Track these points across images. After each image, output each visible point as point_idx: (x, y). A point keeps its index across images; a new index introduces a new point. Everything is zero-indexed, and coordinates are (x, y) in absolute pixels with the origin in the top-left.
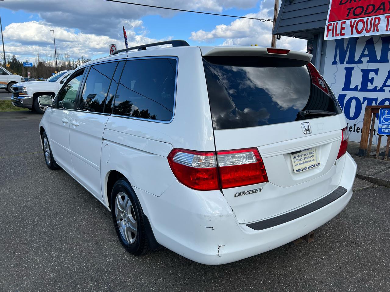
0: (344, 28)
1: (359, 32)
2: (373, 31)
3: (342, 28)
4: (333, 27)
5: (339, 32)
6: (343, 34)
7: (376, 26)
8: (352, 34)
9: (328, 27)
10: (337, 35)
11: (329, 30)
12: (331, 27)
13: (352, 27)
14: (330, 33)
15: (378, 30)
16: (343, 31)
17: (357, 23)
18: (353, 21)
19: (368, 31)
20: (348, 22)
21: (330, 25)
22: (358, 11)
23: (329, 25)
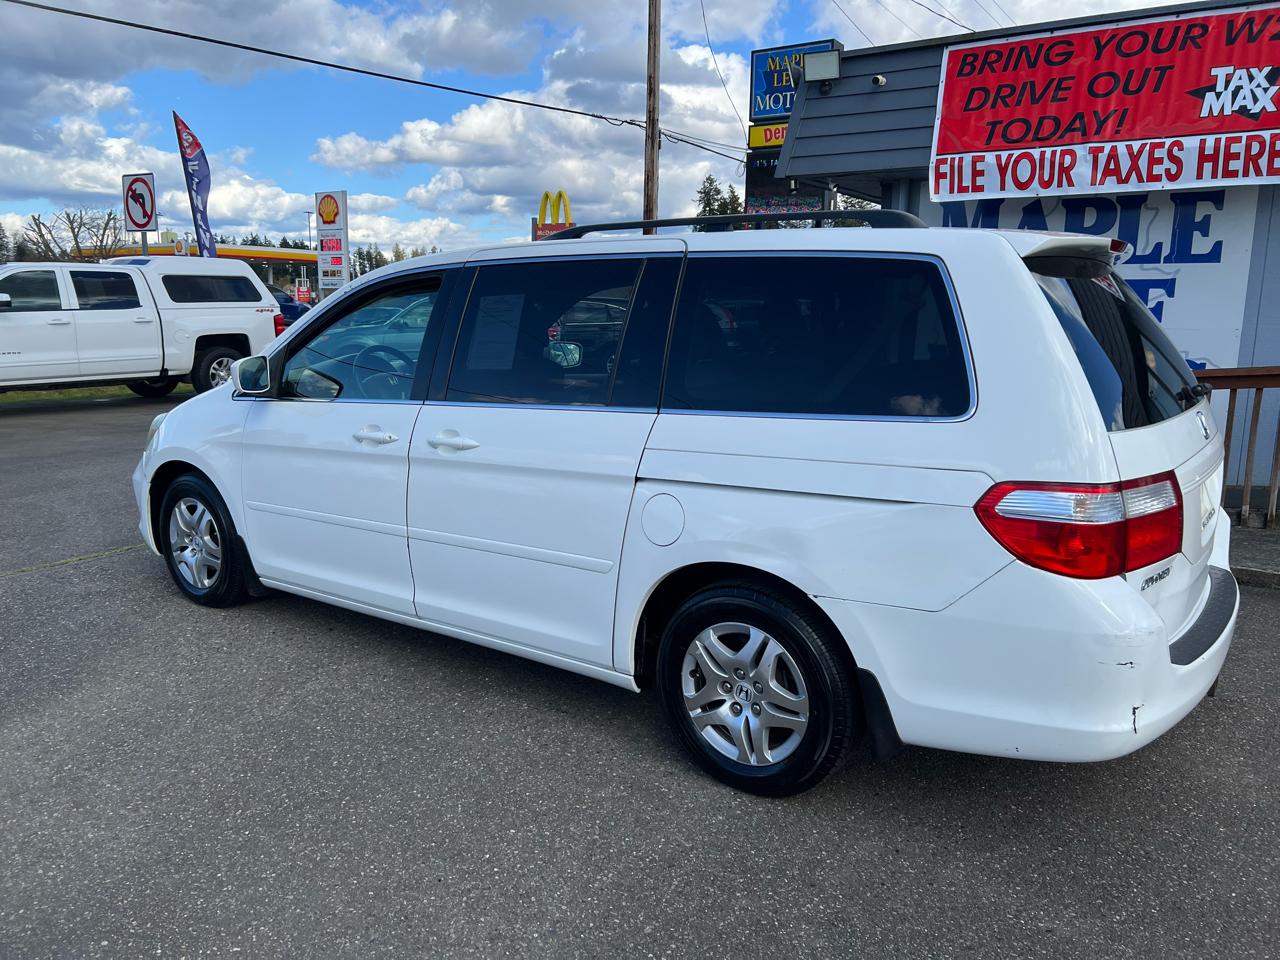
0: (981, 173)
1: (1022, 186)
2: (1060, 185)
3: (977, 173)
4: (952, 167)
5: (967, 182)
6: (980, 189)
7: (1065, 171)
8: (1003, 188)
9: (937, 168)
10: (962, 190)
11: (939, 176)
12: (946, 168)
13: (1003, 170)
14: (945, 183)
15: (1071, 183)
16: (980, 181)
17: (1017, 162)
18: (1004, 155)
19: (1046, 185)
20: (990, 157)
21: (944, 161)
22: (1015, 132)
23: (940, 162)
